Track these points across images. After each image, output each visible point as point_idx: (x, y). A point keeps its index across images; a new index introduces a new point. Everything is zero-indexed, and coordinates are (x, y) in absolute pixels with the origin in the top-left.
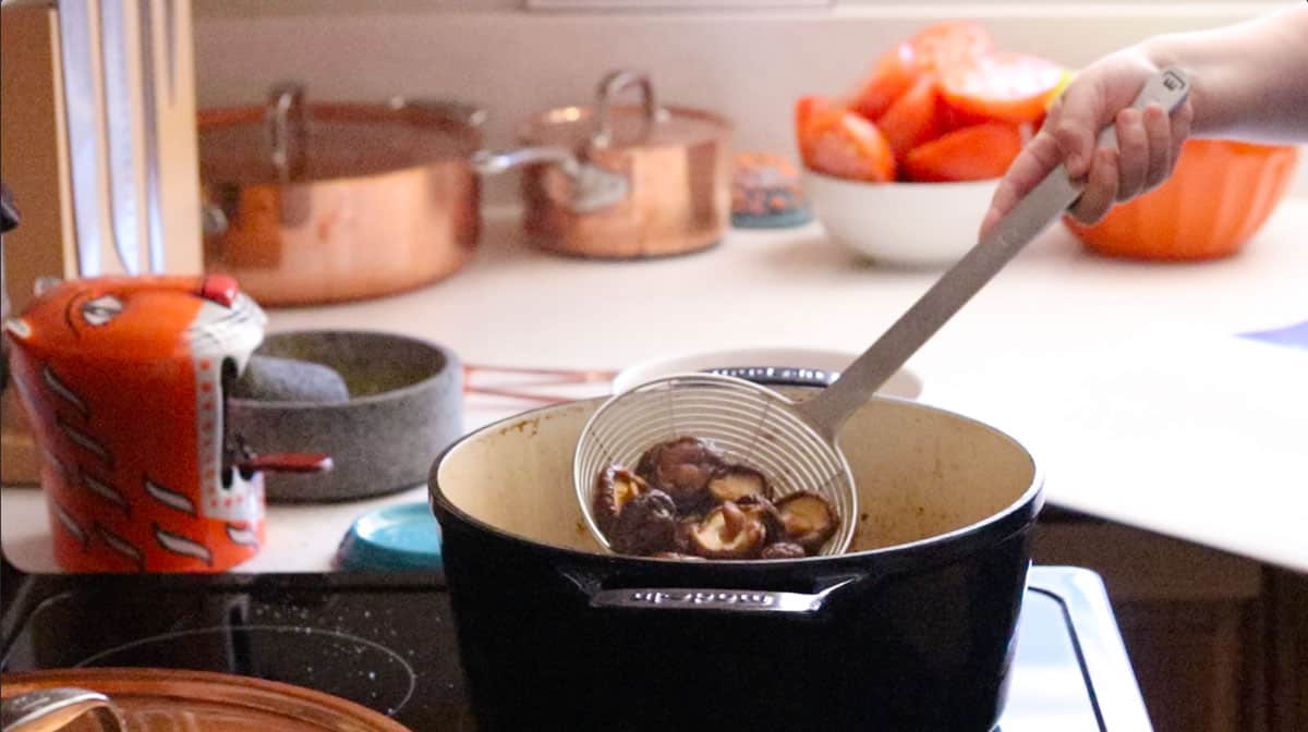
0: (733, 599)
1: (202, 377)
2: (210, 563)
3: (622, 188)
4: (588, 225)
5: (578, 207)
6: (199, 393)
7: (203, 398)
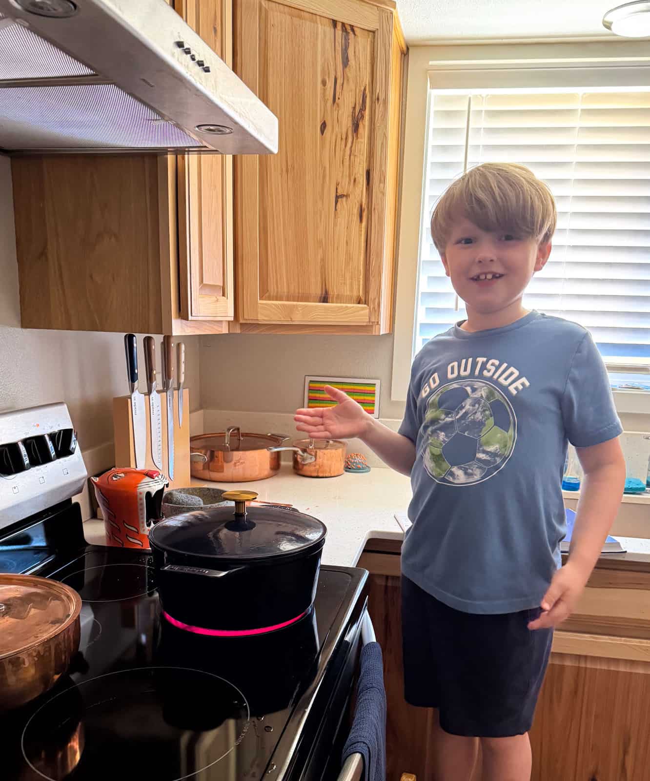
0: (196, 571)
1: (139, 496)
2: (123, 545)
3: (313, 459)
4: (305, 468)
5: (303, 463)
6: (138, 500)
7: (139, 502)
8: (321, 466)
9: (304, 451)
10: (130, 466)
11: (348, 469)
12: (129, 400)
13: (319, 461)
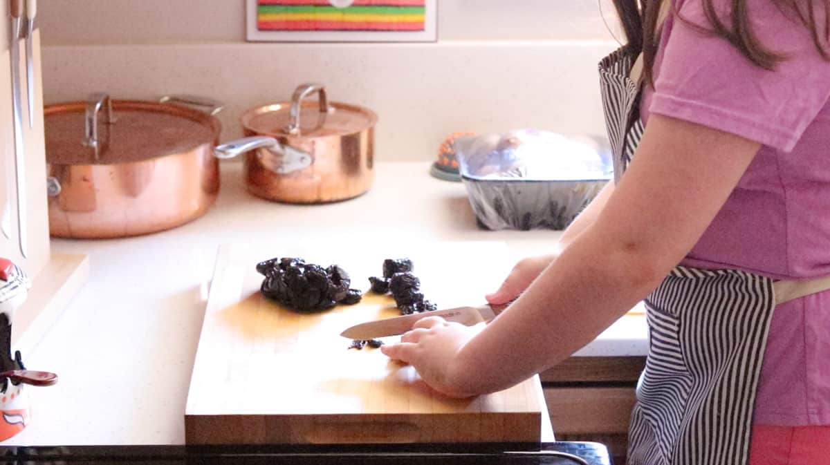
3: (307, 161)
4: (286, 182)
5: (280, 171)
8: (327, 177)
9: (283, 141)
13: (320, 163)
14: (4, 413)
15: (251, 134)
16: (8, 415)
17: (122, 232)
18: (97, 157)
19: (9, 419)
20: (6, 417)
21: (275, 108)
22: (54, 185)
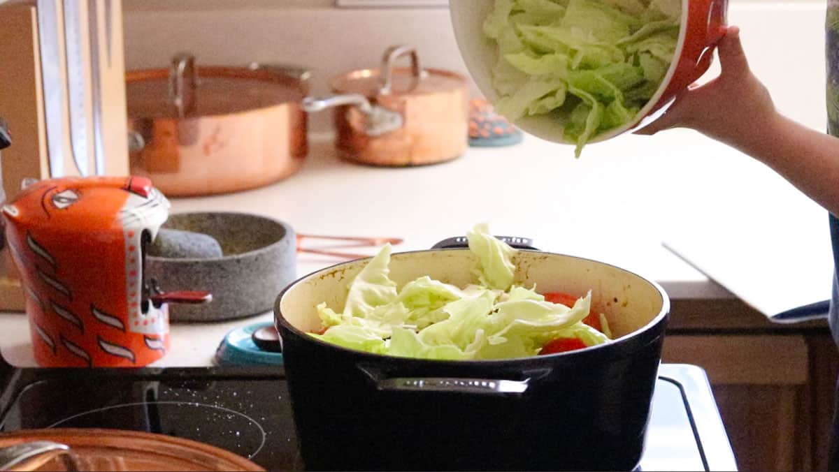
3: (398, 121)
4: (376, 145)
5: (370, 132)
6: (127, 252)
7: (129, 255)
8: (417, 138)
9: (373, 101)
10: (38, 176)
11: (475, 139)
12: (33, 9)
13: (411, 124)
14: (145, 337)
15: (337, 92)
16: (150, 339)
17: (205, 189)
18: (181, 114)
19: (150, 343)
20: (148, 341)
21: (366, 73)
22: (136, 141)
